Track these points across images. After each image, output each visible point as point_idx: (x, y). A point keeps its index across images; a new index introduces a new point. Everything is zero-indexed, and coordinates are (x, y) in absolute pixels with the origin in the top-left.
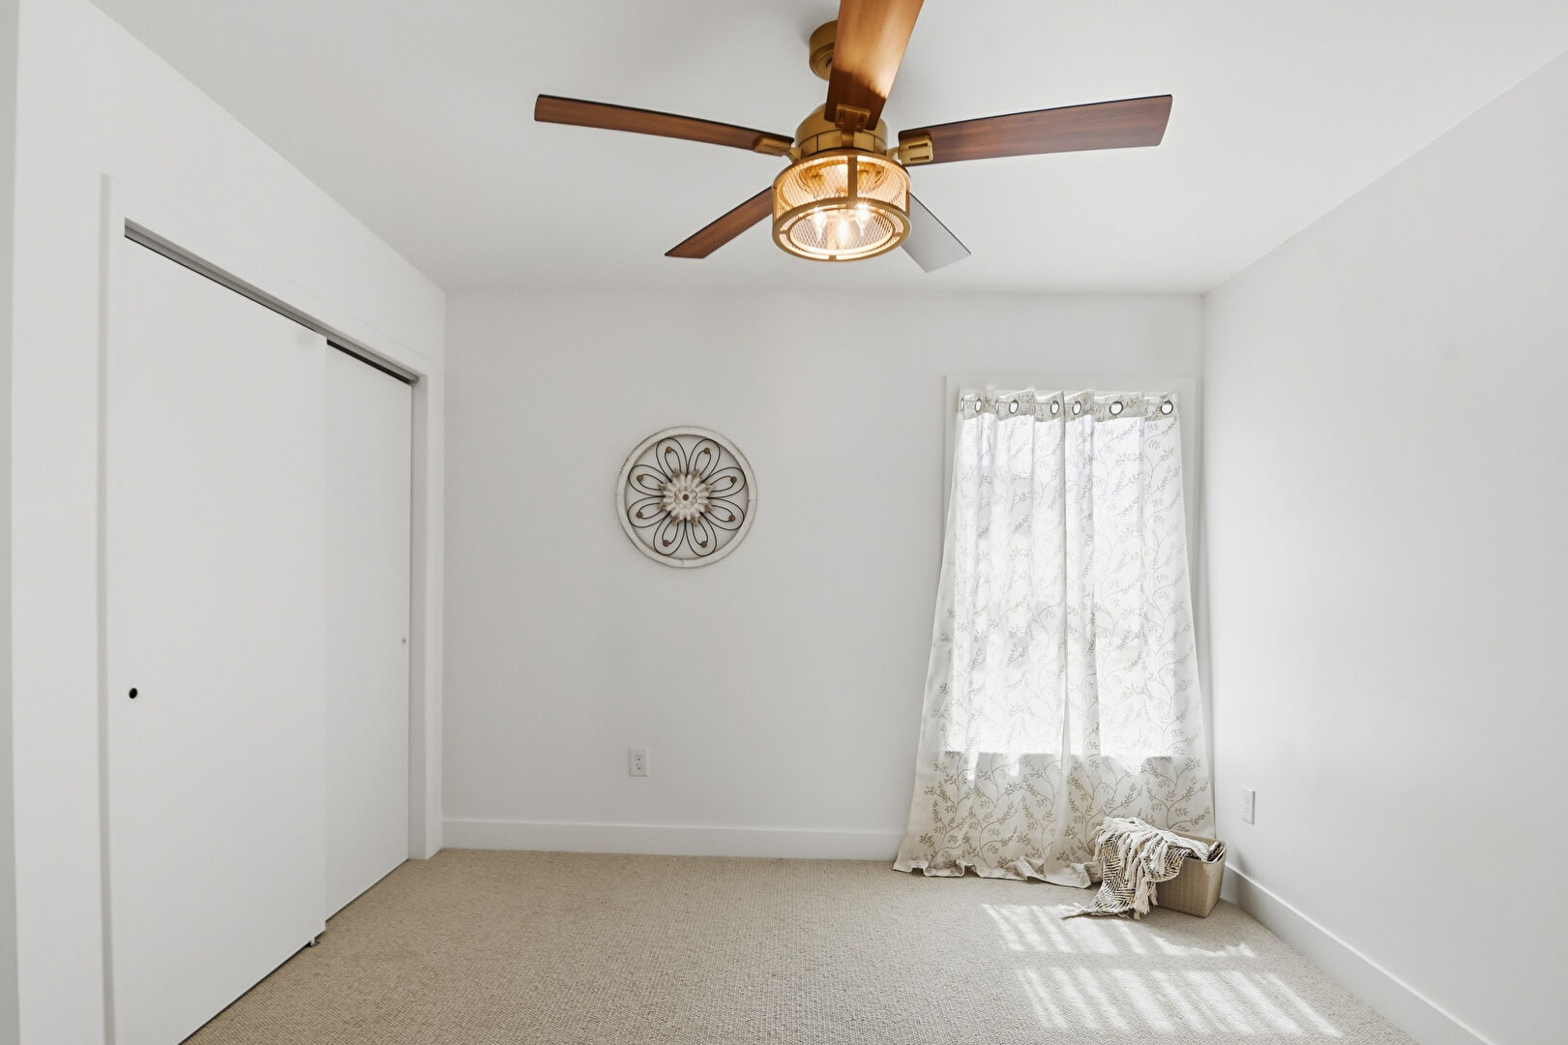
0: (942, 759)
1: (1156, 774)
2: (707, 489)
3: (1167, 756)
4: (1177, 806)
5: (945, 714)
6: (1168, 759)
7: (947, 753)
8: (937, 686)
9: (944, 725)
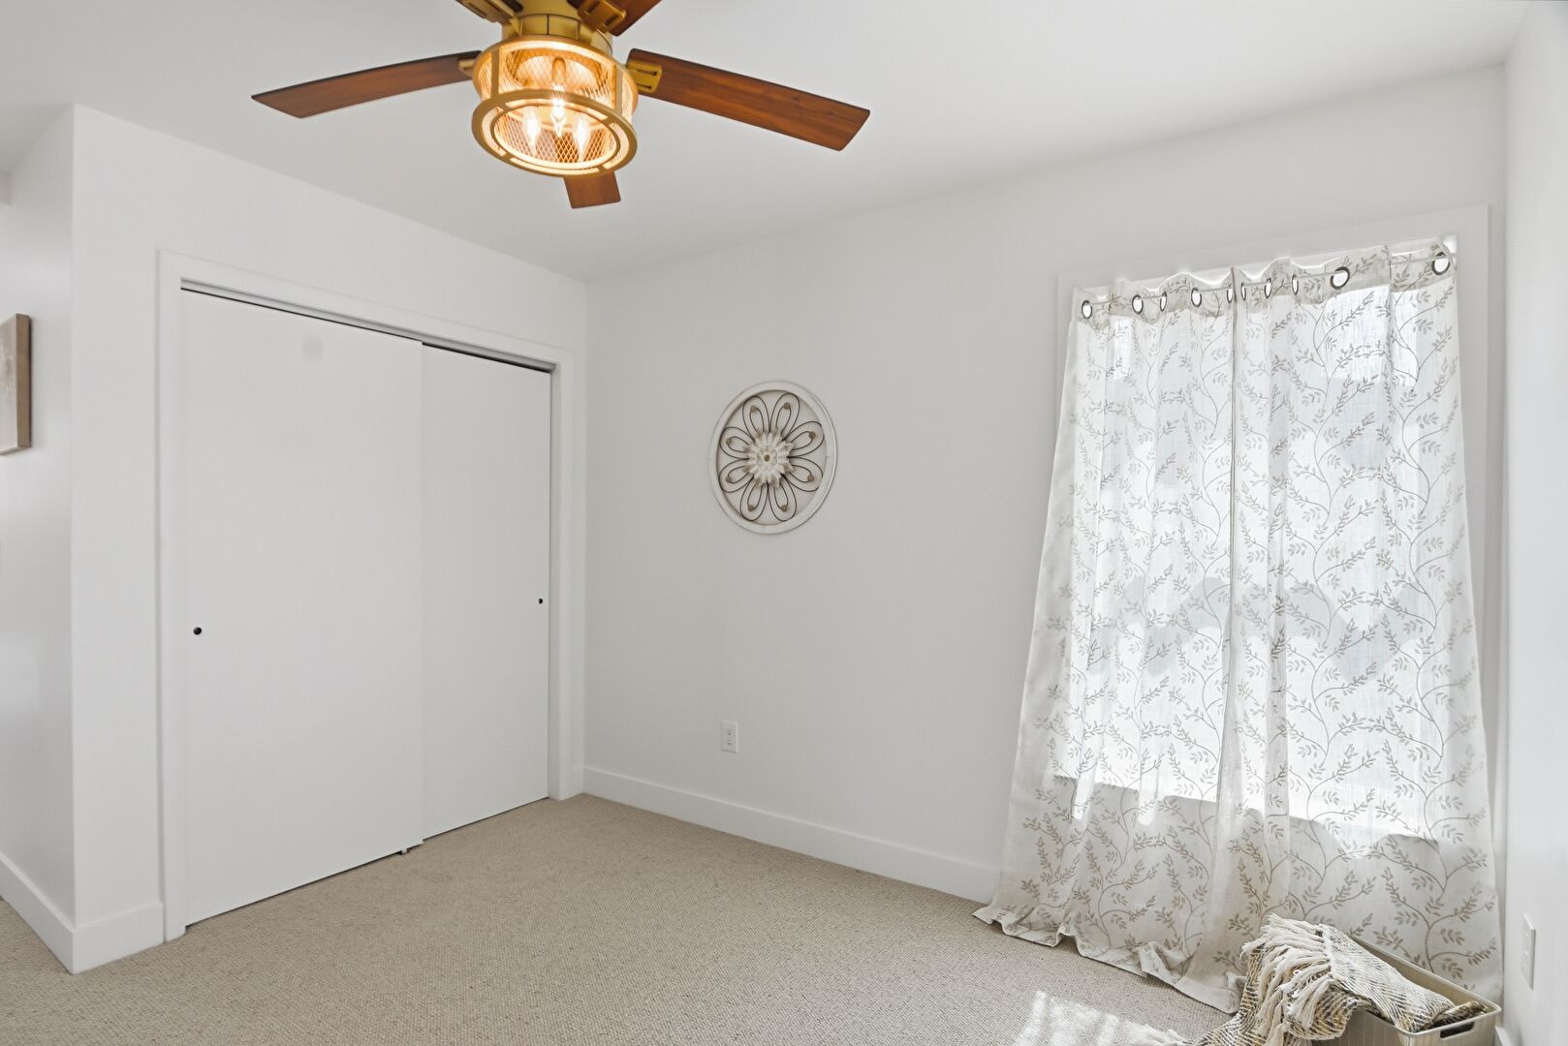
0: (1048, 784)
1: (1408, 866)
2: (786, 448)
3: (1429, 837)
4: (1445, 924)
5: (1056, 726)
6: (1433, 844)
7: (1056, 777)
8: (1043, 686)
9: (1053, 740)
